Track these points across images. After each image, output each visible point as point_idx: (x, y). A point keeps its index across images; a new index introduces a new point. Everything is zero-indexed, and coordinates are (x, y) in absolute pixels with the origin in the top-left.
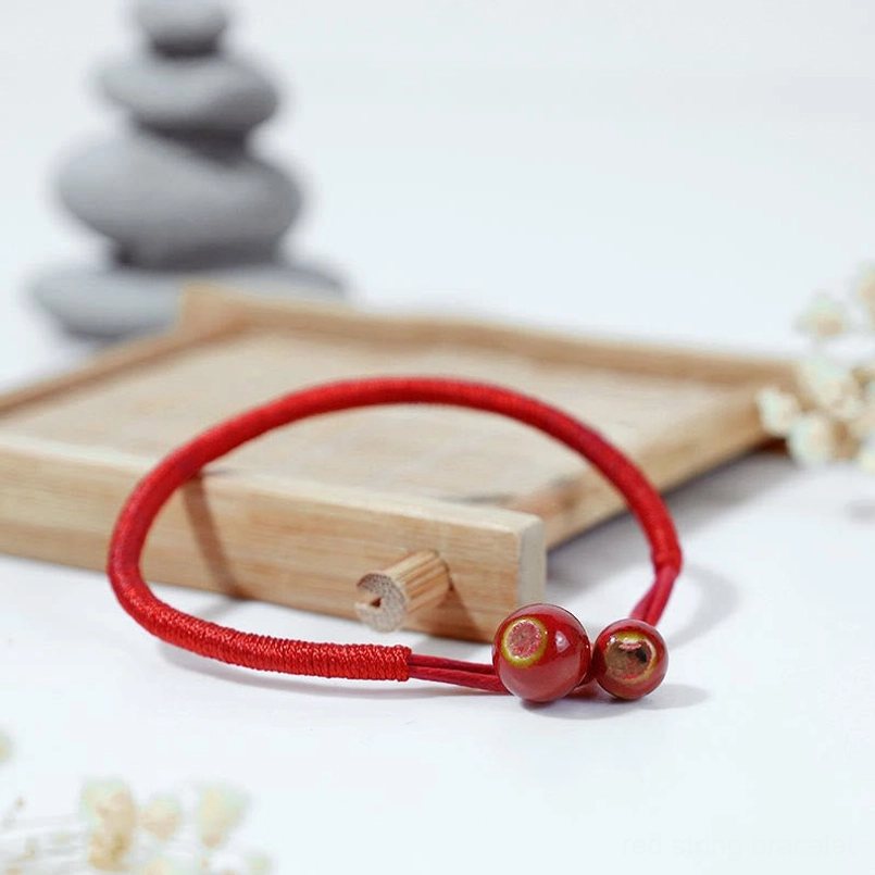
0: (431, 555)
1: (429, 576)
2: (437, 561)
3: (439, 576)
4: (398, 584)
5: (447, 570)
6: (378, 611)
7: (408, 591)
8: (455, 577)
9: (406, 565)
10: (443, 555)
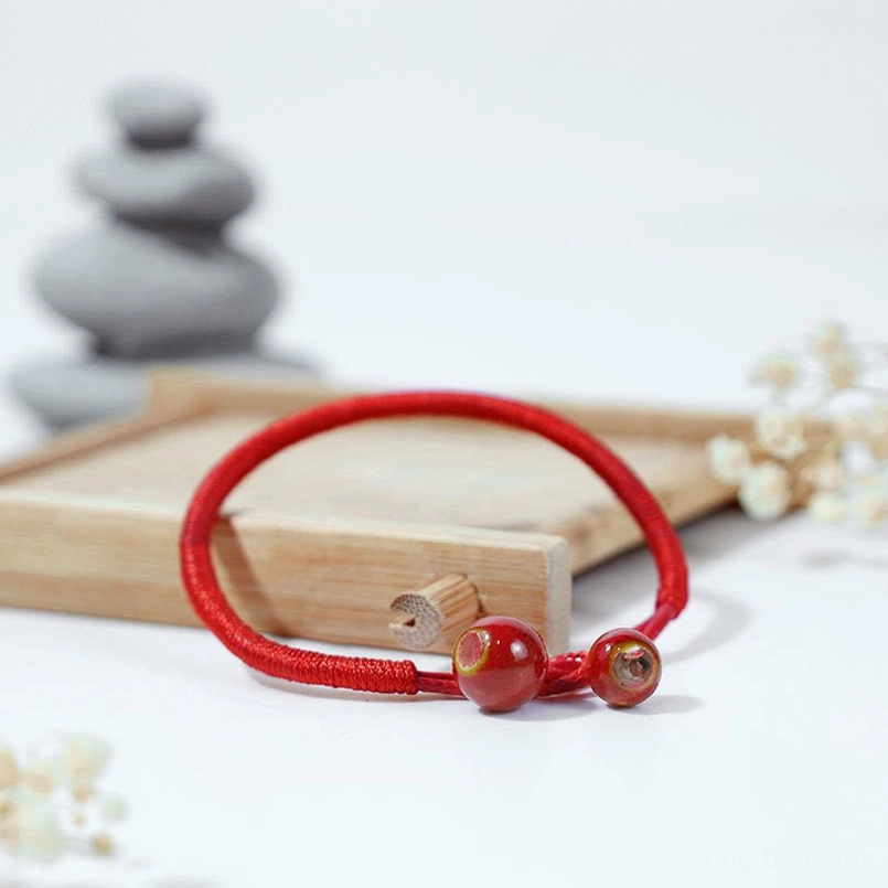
0: (460, 578)
1: (460, 596)
2: (466, 583)
3: (470, 595)
4: (432, 603)
5: (476, 591)
6: (413, 629)
7: (442, 610)
8: (484, 598)
9: (437, 587)
10: (471, 577)
